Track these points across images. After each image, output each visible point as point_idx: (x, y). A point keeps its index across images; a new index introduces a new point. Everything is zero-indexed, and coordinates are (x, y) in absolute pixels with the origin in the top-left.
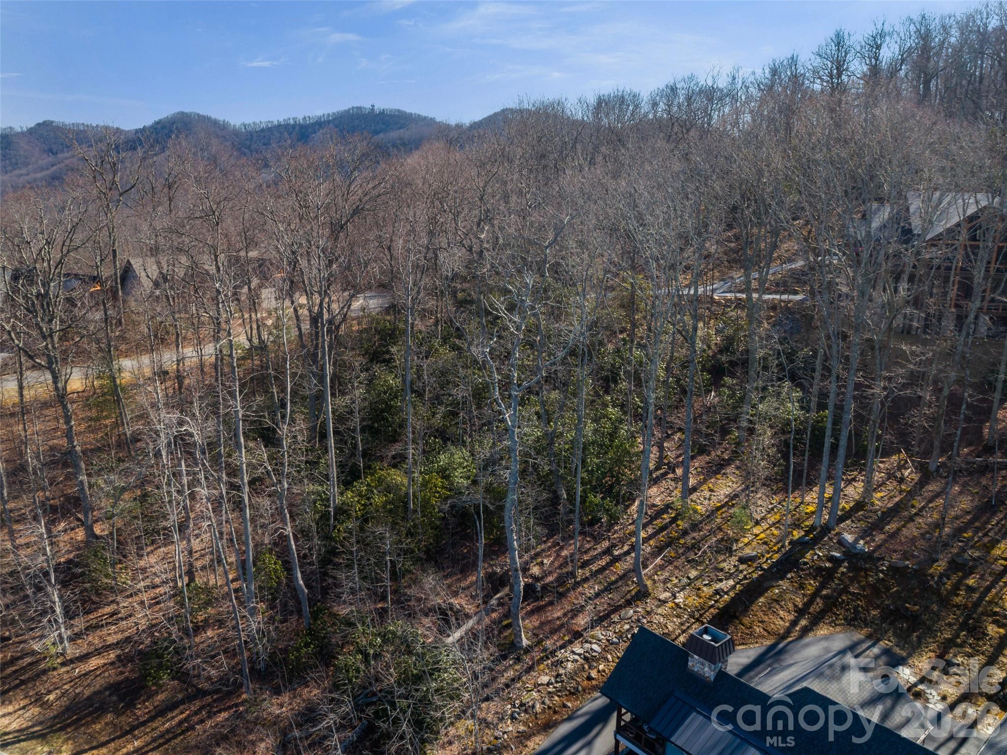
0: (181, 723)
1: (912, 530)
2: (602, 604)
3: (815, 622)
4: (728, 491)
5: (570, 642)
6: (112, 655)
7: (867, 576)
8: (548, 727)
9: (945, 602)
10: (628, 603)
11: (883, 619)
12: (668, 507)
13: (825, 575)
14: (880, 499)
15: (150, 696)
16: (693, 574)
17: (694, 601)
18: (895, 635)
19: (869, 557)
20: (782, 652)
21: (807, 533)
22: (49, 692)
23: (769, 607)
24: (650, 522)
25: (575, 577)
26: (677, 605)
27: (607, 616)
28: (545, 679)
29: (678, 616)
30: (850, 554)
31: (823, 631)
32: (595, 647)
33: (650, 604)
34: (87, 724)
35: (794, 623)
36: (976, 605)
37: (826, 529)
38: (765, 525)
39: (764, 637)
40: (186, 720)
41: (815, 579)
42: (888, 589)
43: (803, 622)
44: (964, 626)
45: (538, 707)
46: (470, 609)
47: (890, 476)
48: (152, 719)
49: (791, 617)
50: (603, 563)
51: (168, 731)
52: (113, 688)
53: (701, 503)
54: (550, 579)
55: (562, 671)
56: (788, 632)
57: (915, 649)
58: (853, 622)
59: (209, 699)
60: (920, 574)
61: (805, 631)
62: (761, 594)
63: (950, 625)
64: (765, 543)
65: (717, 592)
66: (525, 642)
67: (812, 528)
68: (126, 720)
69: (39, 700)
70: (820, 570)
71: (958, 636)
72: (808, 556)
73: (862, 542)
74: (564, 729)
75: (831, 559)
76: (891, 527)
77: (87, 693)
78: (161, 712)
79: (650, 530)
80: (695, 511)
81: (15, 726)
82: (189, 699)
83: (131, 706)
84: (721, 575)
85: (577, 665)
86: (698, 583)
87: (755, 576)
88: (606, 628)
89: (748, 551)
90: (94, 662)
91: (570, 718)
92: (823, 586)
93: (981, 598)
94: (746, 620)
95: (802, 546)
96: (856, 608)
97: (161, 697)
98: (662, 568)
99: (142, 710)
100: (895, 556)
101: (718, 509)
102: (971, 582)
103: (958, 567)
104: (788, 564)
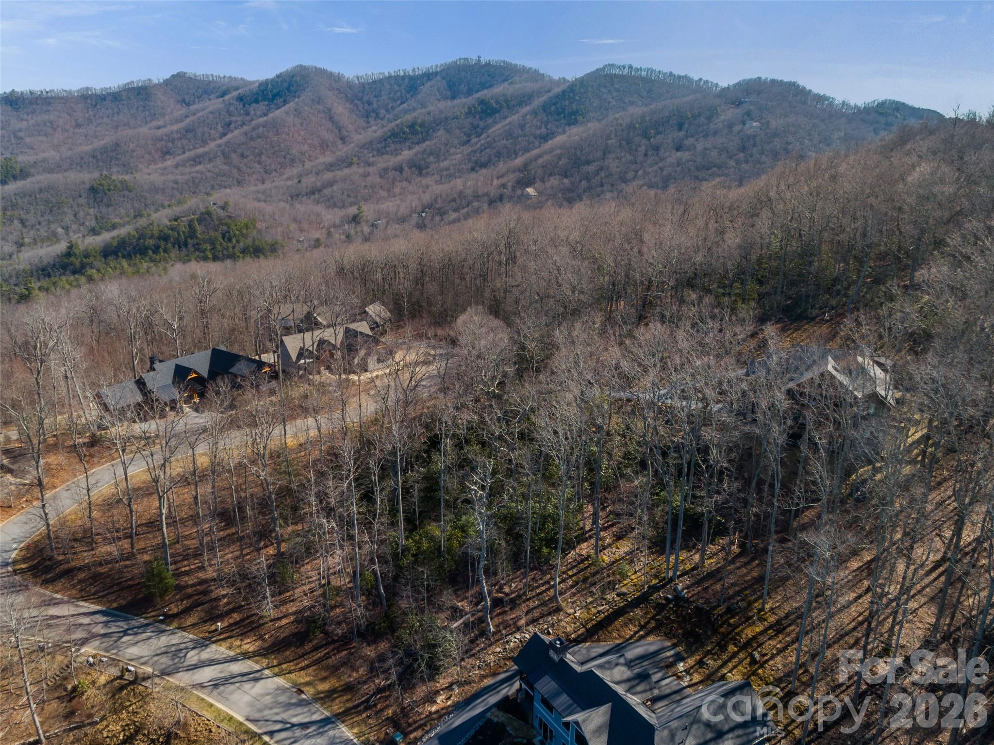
0: (325, 654)
1: (718, 587)
2: (536, 613)
3: (647, 635)
4: (626, 549)
5: (515, 632)
6: (292, 618)
7: (682, 611)
8: (495, 674)
9: (715, 631)
10: (549, 614)
11: (683, 635)
12: (589, 556)
13: (660, 607)
14: (711, 564)
15: (311, 641)
16: (590, 600)
17: (585, 616)
18: (686, 645)
19: (687, 600)
20: (625, 647)
21: (660, 581)
22: (265, 634)
23: (626, 625)
24: (576, 566)
25: (526, 595)
26: (575, 617)
27: (537, 620)
28: (498, 650)
29: (575, 623)
30: (678, 598)
31: (650, 639)
32: (527, 636)
33: (561, 616)
34: (284, 651)
35: (636, 633)
36: (729, 633)
37: (671, 580)
38: (639, 574)
39: (616, 638)
40: (328, 653)
41: (654, 609)
42: (691, 619)
43: (641, 633)
44: (718, 644)
45: (492, 664)
46: (468, 609)
47: (723, 548)
48: (312, 651)
49: (636, 629)
50: (543, 588)
51: (320, 658)
52: (294, 635)
53: (606, 557)
54: (513, 595)
55: (507, 647)
56: (631, 638)
57: (691, 654)
58: (668, 635)
59: (337, 644)
60: (708, 613)
61: (642, 637)
62: (622, 615)
63: (712, 642)
64: (635, 585)
65: (598, 612)
66: (492, 629)
67: (664, 578)
68: (300, 651)
69: (261, 637)
70: (658, 604)
71: (713, 649)
72: (655, 596)
73: (685, 591)
74: (502, 676)
75: (666, 599)
76: (706, 584)
77: (282, 636)
78: (316, 649)
79: (575, 571)
80: (603, 561)
81: (251, 649)
82: (328, 644)
83: (302, 644)
84: (604, 602)
85: (516, 645)
86: (590, 606)
87: (622, 605)
88: (535, 627)
89: (624, 590)
90: (284, 622)
91: (506, 672)
92: (657, 614)
93: (733, 630)
94: (610, 629)
95: (654, 589)
96: (671, 628)
97: (316, 641)
98: (574, 594)
99: (308, 647)
100: (701, 601)
101: (617, 561)
102: (732, 621)
103: (730, 612)
104: (642, 599)
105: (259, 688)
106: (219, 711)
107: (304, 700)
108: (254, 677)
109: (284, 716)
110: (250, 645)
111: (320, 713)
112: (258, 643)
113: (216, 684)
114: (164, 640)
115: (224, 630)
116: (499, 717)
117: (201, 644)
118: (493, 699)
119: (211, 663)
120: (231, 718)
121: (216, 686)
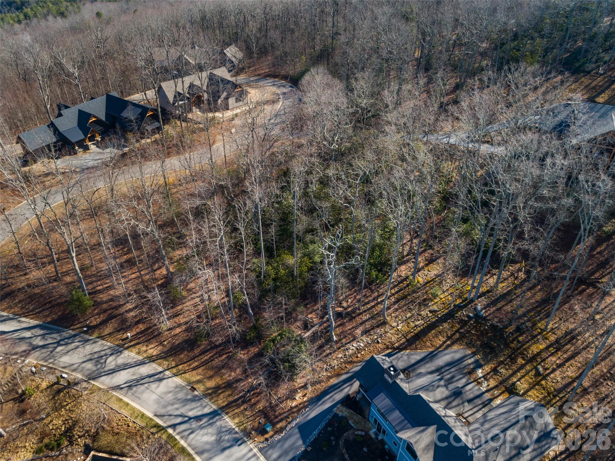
0: (210, 358)
1: (508, 308)
2: (368, 325)
3: (453, 344)
4: (436, 272)
5: (352, 341)
6: (184, 327)
7: (480, 327)
8: (338, 375)
9: (507, 345)
10: (378, 326)
11: (481, 346)
12: (407, 277)
13: (463, 323)
14: (503, 288)
15: (199, 346)
16: (409, 315)
17: (406, 329)
18: (483, 354)
19: (485, 319)
20: (436, 355)
21: (463, 301)
22: (164, 341)
23: (436, 336)
24: (397, 285)
25: (359, 309)
26: (398, 330)
27: (369, 331)
28: (340, 356)
29: (398, 335)
30: (477, 316)
31: (455, 347)
32: (362, 344)
33: (387, 328)
34: (179, 355)
35: (444, 342)
36: (518, 349)
37: (472, 301)
38: (446, 294)
39: (429, 347)
40: (212, 356)
41: (459, 324)
42: (487, 334)
43: (448, 342)
44: (509, 357)
45: (336, 367)
46: (316, 321)
47: (512, 274)
48: (200, 355)
49: (444, 340)
50: (373, 304)
51: (206, 360)
52: (186, 341)
53: (420, 279)
54: (350, 309)
55: (347, 353)
56: (441, 346)
57: (487, 362)
58: (469, 345)
59: (219, 349)
60: (502, 330)
61: (448, 346)
62: (434, 329)
63: (504, 355)
64: (444, 304)
65: (416, 326)
66: (335, 338)
67: (466, 299)
68: (191, 354)
69: (161, 344)
70: (462, 320)
71: (505, 360)
72: (459, 313)
73: (483, 311)
74: (344, 377)
75: (468, 316)
76: (499, 305)
77: (177, 343)
78: (203, 353)
79: (396, 289)
80: (418, 282)
81: (155, 353)
82: (212, 348)
83: (192, 349)
84: (420, 317)
85: (353, 351)
86: (409, 321)
87: (434, 320)
88: (368, 337)
89: (435, 308)
90: (178, 330)
91: (347, 373)
92: (461, 328)
93: (521, 347)
94: (424, 339)
95: (459, 308)
96: (471, 339)
97: (202, 347)
98: (396, 310)
99: (197, 351)
100: (496, 320)
101: (429, 282)
102: (521, 339)
103: (519, 330)
104: (450, 316)
105: (163, 387)
106: (133, 409)
107: (196, 396)
108: (157, 378)
109: (183, 411)
110: (153, 350)
111: (209, 407)
112: (160, 348)
113: (131, 385)
114: (89, 348)
115: (134, 337)
116: (343, 412)
117: (117, 351)
118: (339, 396)
119: (125, 367)
120: (143, 415)
121: (130, 387)
